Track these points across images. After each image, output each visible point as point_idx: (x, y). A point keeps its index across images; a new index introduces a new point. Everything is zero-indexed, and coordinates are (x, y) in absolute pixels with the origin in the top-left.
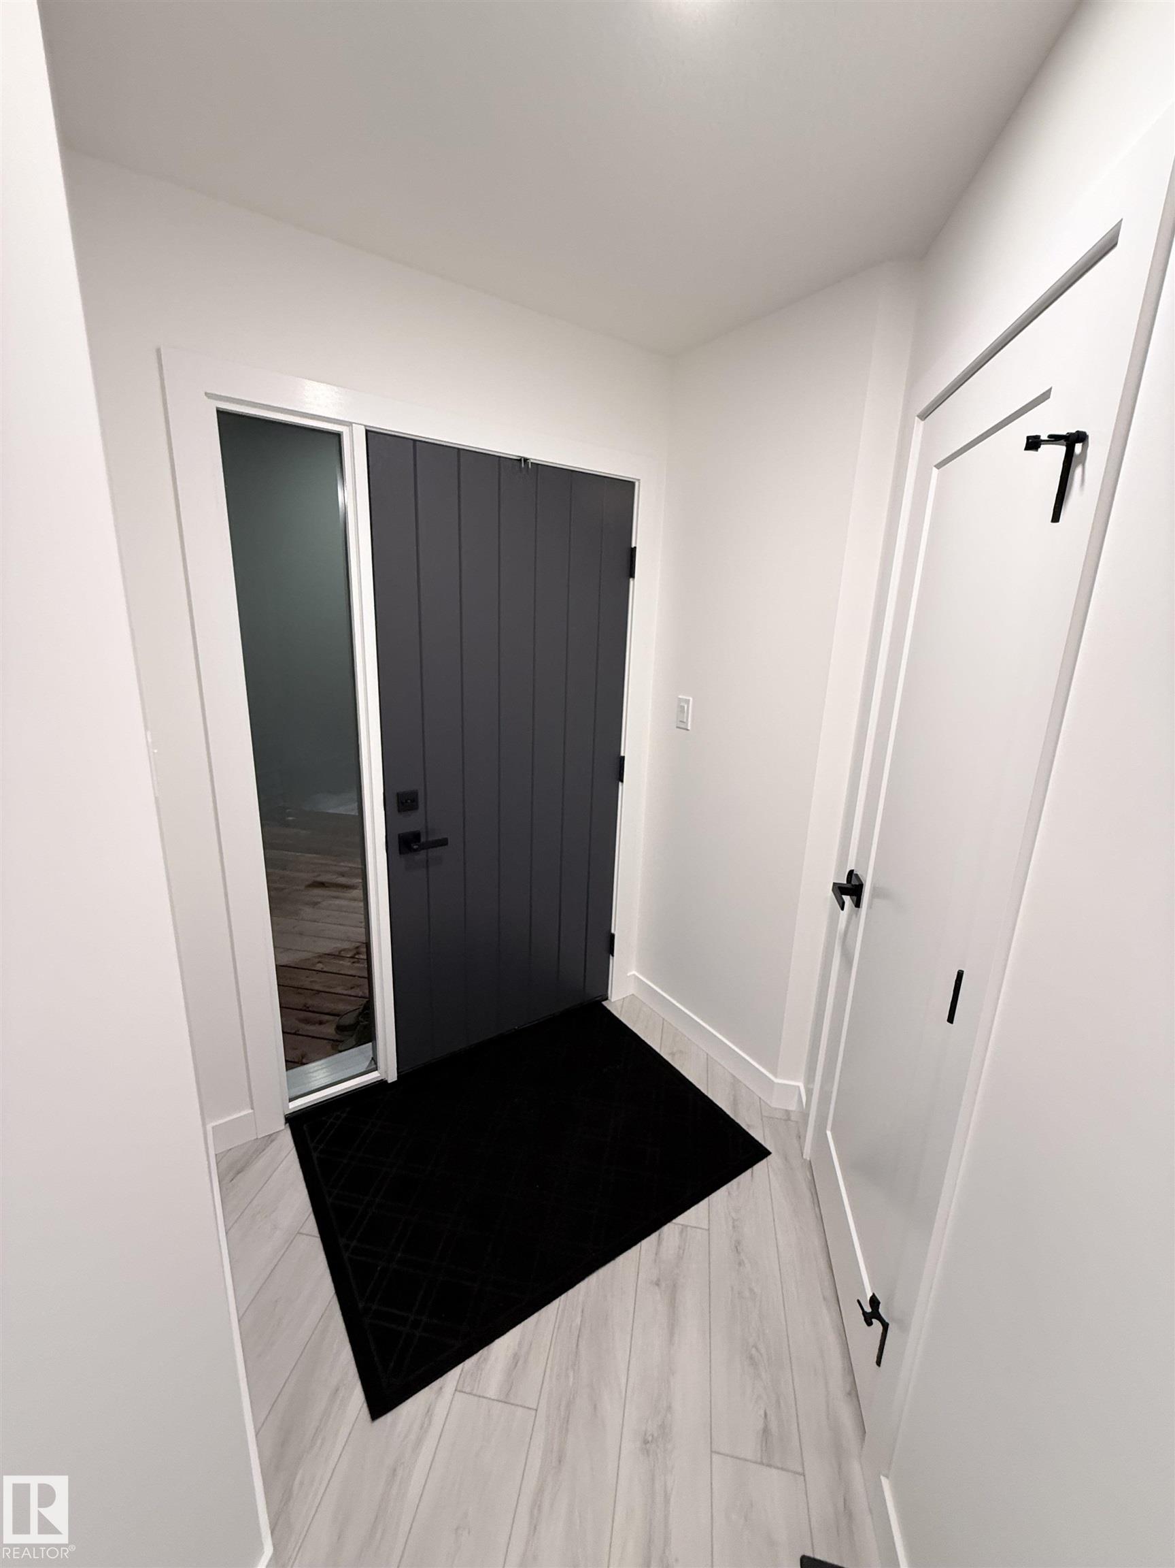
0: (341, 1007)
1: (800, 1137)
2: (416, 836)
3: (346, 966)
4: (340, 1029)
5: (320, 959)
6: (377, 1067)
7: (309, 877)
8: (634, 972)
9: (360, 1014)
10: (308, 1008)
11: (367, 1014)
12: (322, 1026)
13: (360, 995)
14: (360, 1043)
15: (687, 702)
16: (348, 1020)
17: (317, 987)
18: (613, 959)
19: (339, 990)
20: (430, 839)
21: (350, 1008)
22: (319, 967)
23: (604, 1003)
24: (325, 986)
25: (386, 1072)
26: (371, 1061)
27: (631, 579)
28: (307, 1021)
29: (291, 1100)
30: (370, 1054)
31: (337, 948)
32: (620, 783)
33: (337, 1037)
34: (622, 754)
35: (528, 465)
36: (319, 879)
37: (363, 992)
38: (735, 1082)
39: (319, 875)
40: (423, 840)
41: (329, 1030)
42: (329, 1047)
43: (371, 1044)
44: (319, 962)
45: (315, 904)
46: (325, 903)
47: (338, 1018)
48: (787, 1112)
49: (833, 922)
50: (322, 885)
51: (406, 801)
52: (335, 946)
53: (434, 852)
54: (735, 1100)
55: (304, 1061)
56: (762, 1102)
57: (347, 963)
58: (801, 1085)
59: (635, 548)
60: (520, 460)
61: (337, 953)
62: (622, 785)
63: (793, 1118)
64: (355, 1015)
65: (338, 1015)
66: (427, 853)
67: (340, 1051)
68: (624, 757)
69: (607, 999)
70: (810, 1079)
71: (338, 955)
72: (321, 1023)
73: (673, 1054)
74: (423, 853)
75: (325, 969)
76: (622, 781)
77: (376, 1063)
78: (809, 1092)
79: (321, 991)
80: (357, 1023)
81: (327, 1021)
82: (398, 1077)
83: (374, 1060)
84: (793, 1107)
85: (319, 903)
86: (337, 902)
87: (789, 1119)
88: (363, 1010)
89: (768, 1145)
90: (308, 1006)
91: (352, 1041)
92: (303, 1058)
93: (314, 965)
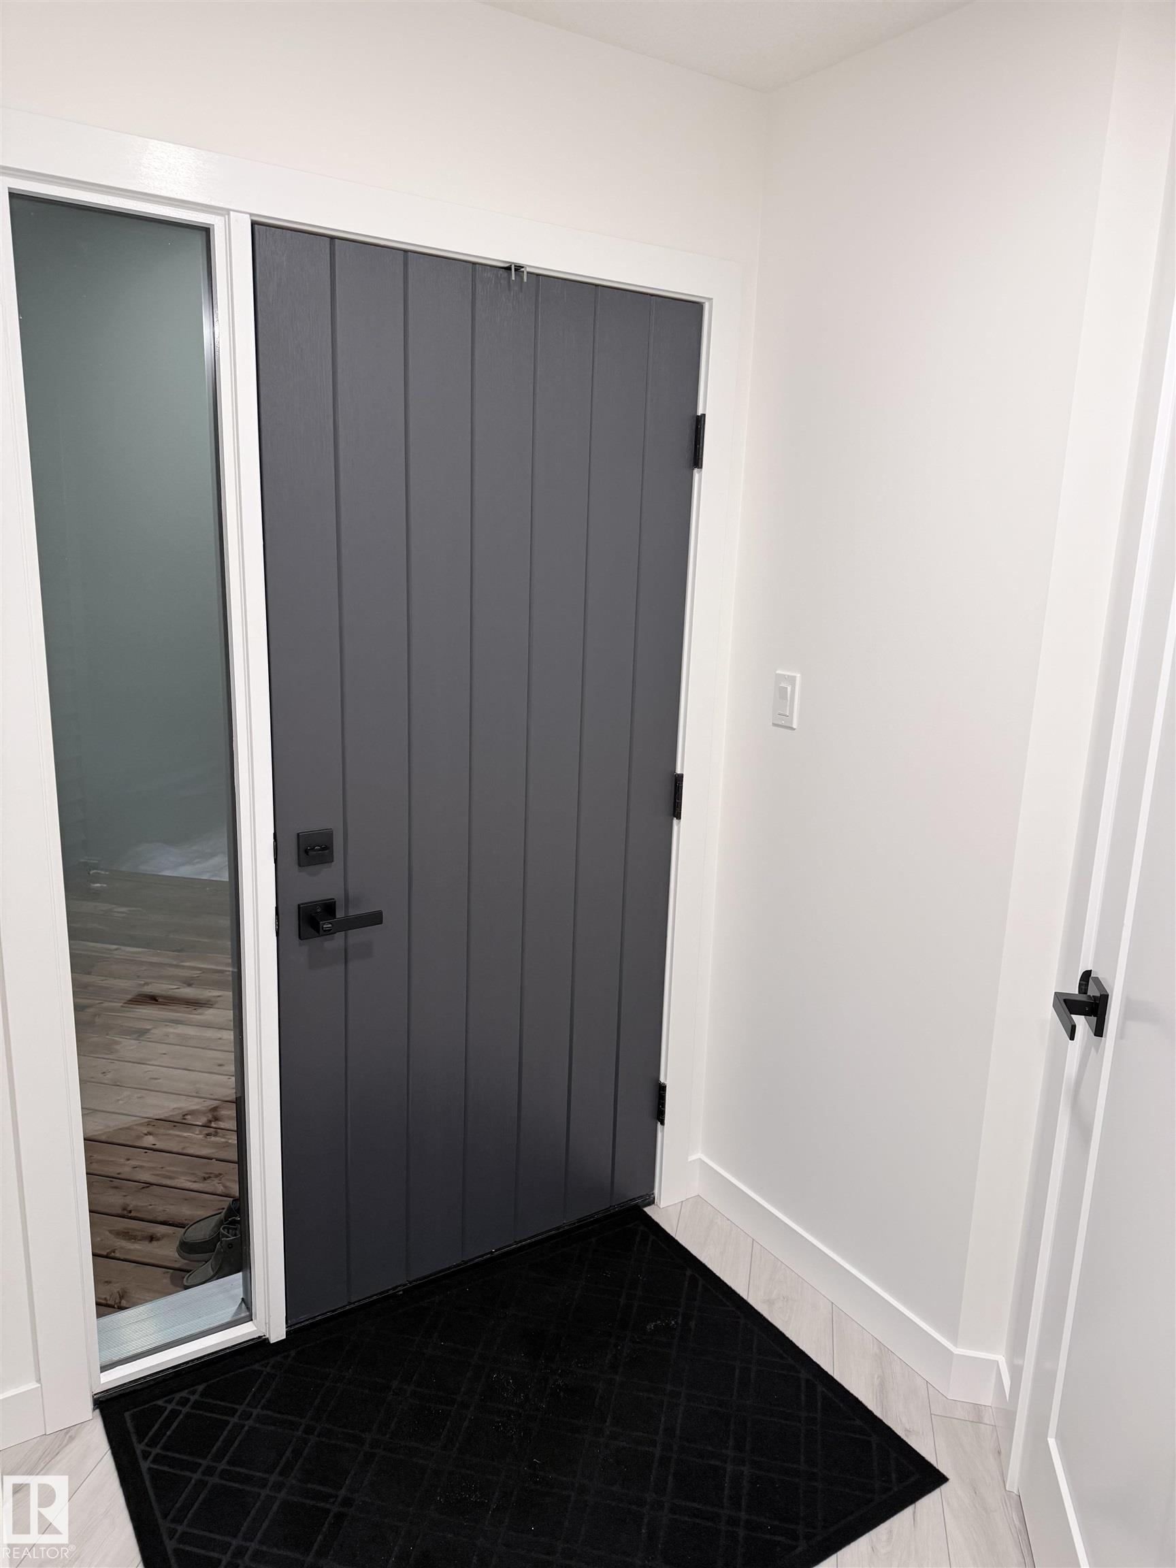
0: (186, 1211)
1: (999, 1453)
2: (329, 908)
3: (195, 1141)
4: (186, 1248)
5: (150, 1129)
6: (251, 1315)
7: (131, 986)
8: (698, 1155)
9: (221, 1223)
10: (130, 1212)
11: (234, 1222)
12: (155, 1243)
13: (219, 1192)
14: (221, 1272)
15: (792, 680)
16: (200, 1233)
17: (146, 1177)
18: (663, 1131)
19: (183, 1182)
20: (353, 912)
21: (202, 1213)
22: (149, 1141)
23: (648, 1210)
24: (157, 1175)
25: (268, 1324)
26: (241, 1303)
27: (696, 470)
28: (127, 1235)
29: (104, 1368)
30: (239, 1292)
31: (179, 1109)
32: (675, 821)
33: (181, 1263)
34: (679, 771)
35: (522, 278)
36: (148, 989)
37: (225, 1187)
38: (883, 1354)
39: (146, 984)
40: (340, 914)
41: (167, 1251)
42: (167, 1281)
43: (241, 1273)
44: (149, 1134)
45: (141, 1033)
46: (159, 1032)
47: (184, 1230)
48: (977, 1408)
49: (1056, 1063)
50: (153, 999)
51: (313, 849)
52: (175, 1106)
53: (357, 936)
54: (882, 1385)
55: (124, 1303)
56: (931, 1389)
57: (197, 1135)
58: (1001, 1359)
59: (704, 415)
60: (509, 269)
61: (178, 1119)
62: (679, 823)
63: (986, 1420)
64: (213, 1224)
65: (182, 1226)
66: (346, 937)
67: (186, 1288)
68: (681, 776)
69: (652, 1202)
70: (1017, 1347)
71: (180, 1122)
72: (152, 1238)
73: (770, 1303)
74: (340, 936)
75: (157, 1147)
76: (679, 817)
77: (249, 1308)
78: (1016, 1372)
79: (152, 1184)
80: (217, 1237)
81: (164, 1236)
82: (288, 1333)
83: (247, 1302)
84: (987, 1399)
85: (149, 1030)
86: (181, 1029)
87: (979, 1421)
88: (226, 1218)
89: (942, 1464)
90: (129, 1209)
91: (208, 1269)
92: (121, 1297)
93: (139, 1137)
